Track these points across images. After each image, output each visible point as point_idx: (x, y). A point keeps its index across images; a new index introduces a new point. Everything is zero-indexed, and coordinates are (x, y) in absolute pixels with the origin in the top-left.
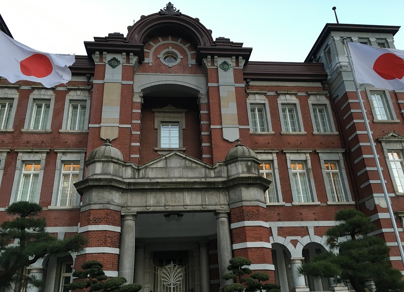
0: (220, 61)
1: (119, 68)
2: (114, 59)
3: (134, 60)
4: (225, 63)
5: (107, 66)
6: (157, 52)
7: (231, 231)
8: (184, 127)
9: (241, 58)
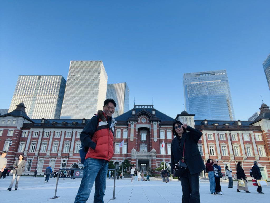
0: (154, 122)
1: (133, 125)
2: (132, 123)
3: (136, 122)
4: (155, 123)
5: (131, 124)
6: (141, 119)
7: (151, 163)
8: (147, 134)
9: (159, 122)
